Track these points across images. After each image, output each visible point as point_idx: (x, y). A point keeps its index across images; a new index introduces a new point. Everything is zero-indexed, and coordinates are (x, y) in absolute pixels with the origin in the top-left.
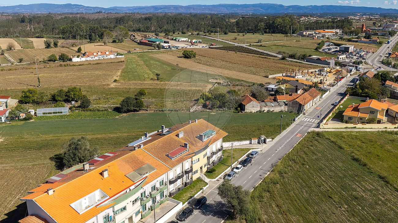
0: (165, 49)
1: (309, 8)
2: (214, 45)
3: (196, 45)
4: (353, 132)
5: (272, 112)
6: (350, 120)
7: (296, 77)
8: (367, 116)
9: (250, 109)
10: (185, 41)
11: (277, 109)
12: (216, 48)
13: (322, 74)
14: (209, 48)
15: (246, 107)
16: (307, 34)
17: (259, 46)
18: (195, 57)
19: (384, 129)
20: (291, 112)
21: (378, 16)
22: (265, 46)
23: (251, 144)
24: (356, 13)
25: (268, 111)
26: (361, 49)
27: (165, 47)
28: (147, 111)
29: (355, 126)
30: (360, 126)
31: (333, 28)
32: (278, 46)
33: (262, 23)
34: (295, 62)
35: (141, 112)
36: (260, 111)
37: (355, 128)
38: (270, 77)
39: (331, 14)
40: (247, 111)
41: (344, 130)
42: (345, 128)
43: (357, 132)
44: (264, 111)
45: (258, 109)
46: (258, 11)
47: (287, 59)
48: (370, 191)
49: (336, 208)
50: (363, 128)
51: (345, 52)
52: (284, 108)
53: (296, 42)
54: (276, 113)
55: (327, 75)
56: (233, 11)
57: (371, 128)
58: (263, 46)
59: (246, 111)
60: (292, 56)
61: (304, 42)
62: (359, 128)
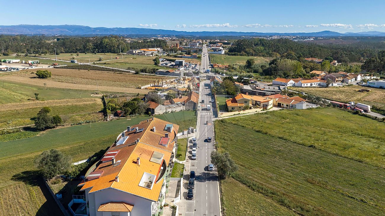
0: (3, 71)
1: (115, 30)
2: (56, 65)
3: (36, 66)
4: (240, 117)
5: (174, 112)
6: (233, 109)
7: (163, 86)
8: (244, 105)
9: (158, 111)
10: (18, 63)
11: (178, 109)
12: (62, 68)
13: (181, 82)
14: (54, 67)
15: (155, 110)
16: (137, 52)
17: (103, 64)
18: (50, 76)
19: (256, 112)
20: (189, 110)
21: (175, 37)
22: (109, 64)
23: (184, 135)
24: (157, 35)
25: (172, 112)
26: (190, 62)
27: (3, 70)
28: (64, 126)
29: (239, 113)
30: (242, 112)
31: (153, 47)
32: (121, 63)
33: (91, 44)
34: (149, 75)
35: (58, 128)
36: (166, 113)
37: (239, 114)
38: (142, 88)
39: (136, 35)
40: (157, 114)
41: (234, 116)
42: (234, 115)
43: (243, 116)
44: (169, 112)
45: (164, 111)
46: (65, 32)
47: (140, 73)
48: (281, 145)
49: (274, 158)
50: (244, 114)
51: (180, 65)
52: (182, 108)
53: (134, 59)
54: (178, 112)
55: (185, 83)
56: (38, 32)
57: (249, 113)
58: (108, 64)
59: (155, 114)
60: (142, 71)
61: (140, 59)
62: (241, 114)
